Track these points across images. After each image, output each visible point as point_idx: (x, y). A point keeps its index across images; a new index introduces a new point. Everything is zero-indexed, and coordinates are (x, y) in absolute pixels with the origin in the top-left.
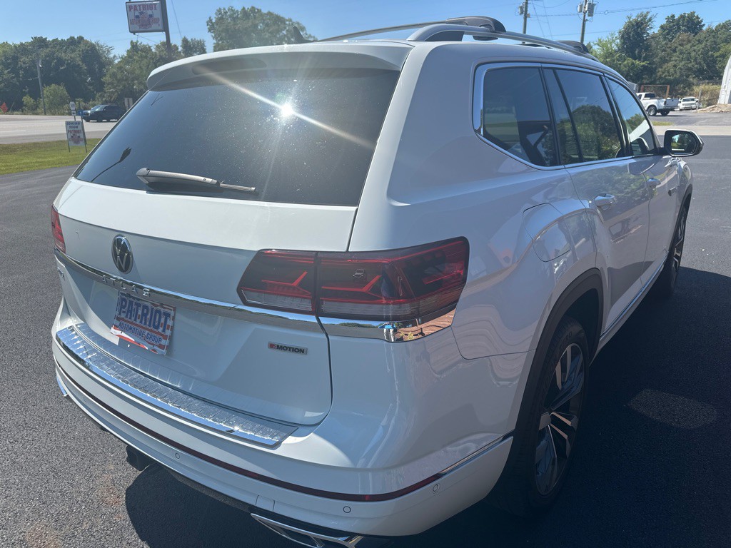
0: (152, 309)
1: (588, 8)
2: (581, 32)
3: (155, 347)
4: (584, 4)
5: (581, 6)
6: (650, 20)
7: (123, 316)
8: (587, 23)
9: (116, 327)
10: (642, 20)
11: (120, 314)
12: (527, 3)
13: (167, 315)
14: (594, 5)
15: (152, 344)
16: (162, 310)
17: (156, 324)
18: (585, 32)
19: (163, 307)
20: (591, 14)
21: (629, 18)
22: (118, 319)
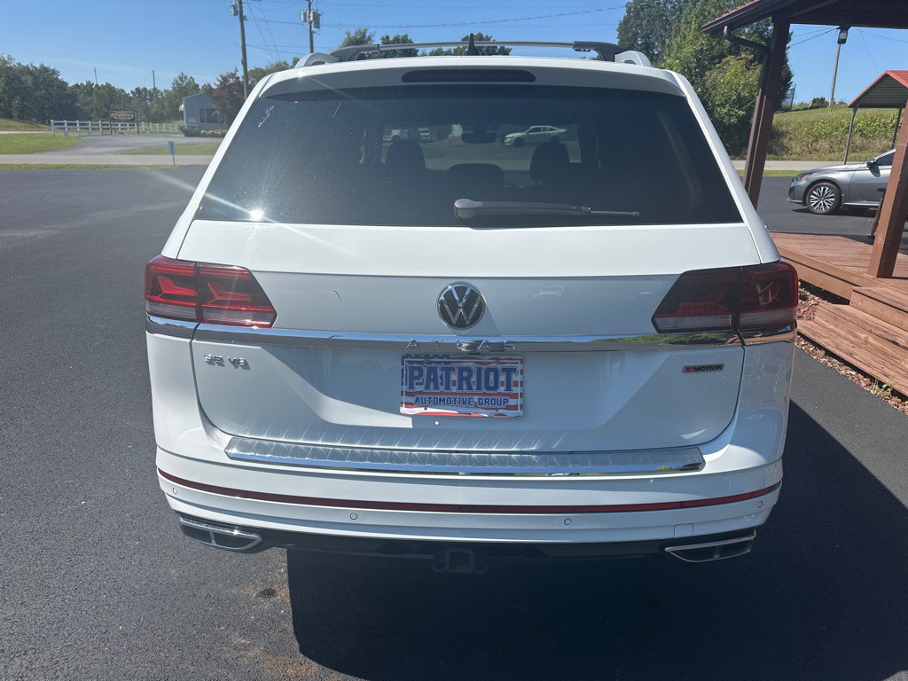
0: (479, 370)
1: (314, 18)
2: (309, 45)
3: (500, 411)
4: (308, 12)
5: (305, 14)
6: (369, 39)
7: (418, 388)
8: (314, 35)
9: (409, 405)
10: (361, 38)
11: (411, 387)
12: (241, 2)
13: (509, 372)
14: (319, 15)
15: (493, 409)
16: (499, 366)
17: (492, 384)
18: (314, 46)
19: (500, 363)
20: (317, 26)
21: (348, 34)
22: (408, 394)
